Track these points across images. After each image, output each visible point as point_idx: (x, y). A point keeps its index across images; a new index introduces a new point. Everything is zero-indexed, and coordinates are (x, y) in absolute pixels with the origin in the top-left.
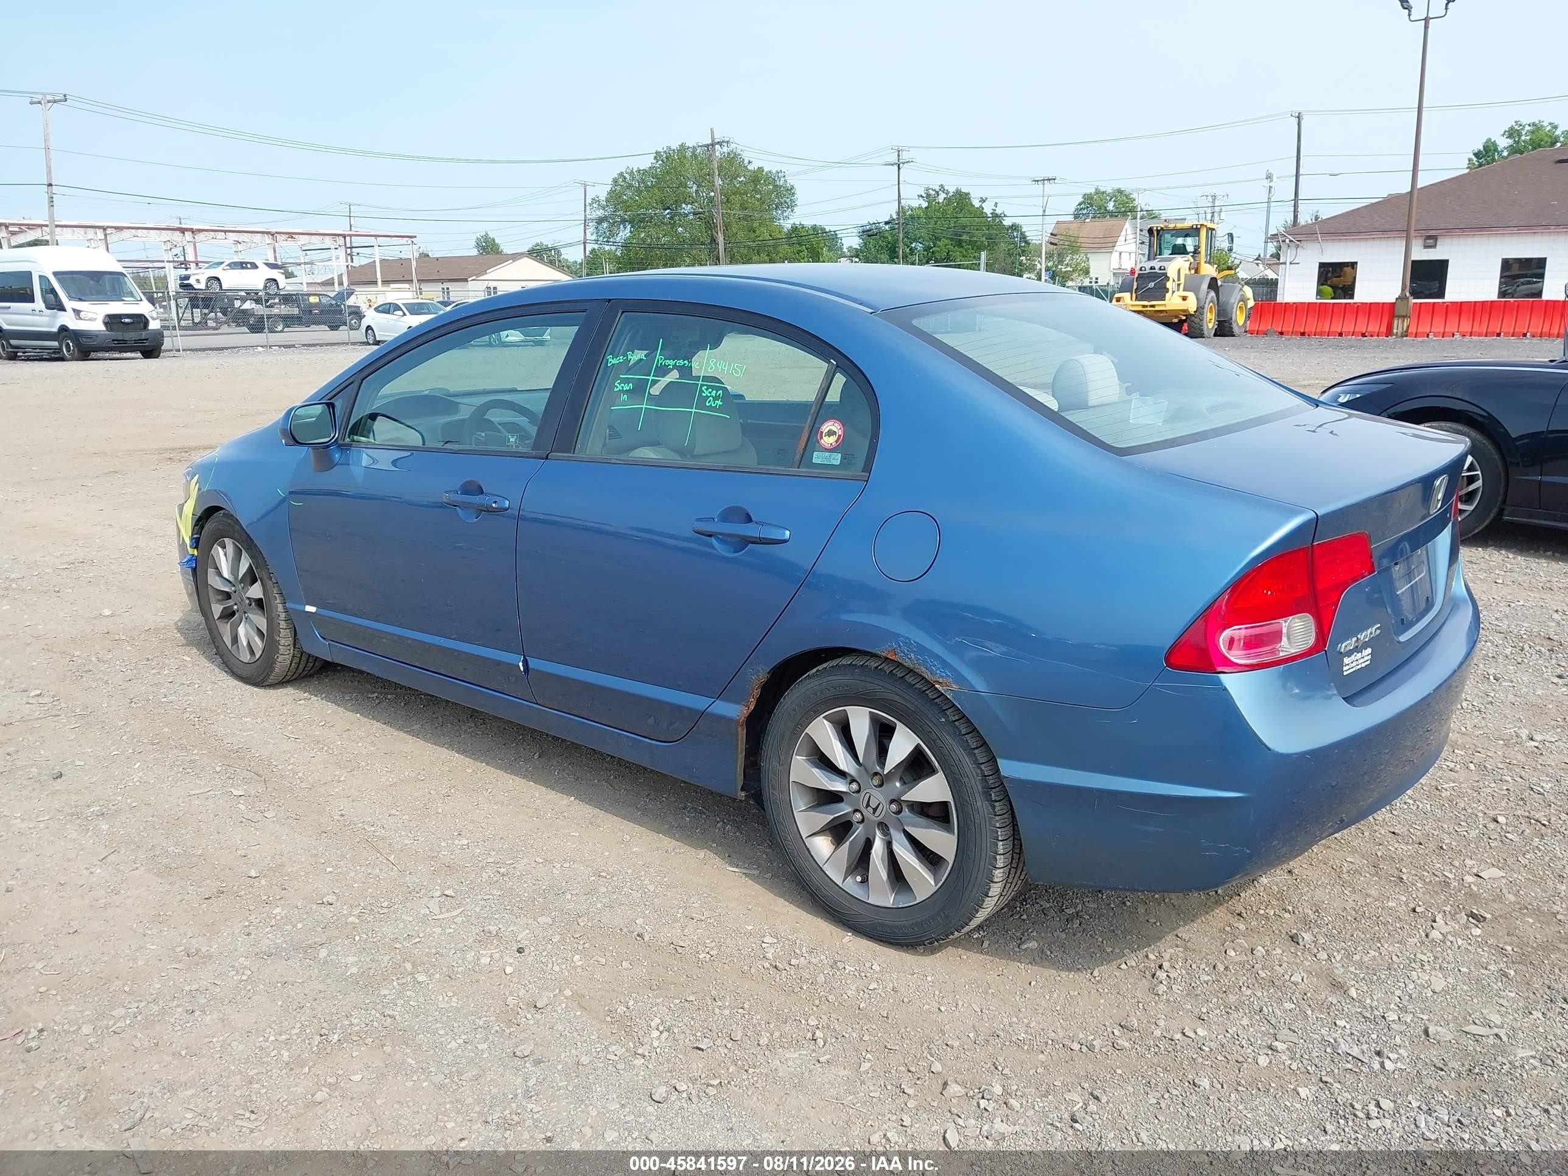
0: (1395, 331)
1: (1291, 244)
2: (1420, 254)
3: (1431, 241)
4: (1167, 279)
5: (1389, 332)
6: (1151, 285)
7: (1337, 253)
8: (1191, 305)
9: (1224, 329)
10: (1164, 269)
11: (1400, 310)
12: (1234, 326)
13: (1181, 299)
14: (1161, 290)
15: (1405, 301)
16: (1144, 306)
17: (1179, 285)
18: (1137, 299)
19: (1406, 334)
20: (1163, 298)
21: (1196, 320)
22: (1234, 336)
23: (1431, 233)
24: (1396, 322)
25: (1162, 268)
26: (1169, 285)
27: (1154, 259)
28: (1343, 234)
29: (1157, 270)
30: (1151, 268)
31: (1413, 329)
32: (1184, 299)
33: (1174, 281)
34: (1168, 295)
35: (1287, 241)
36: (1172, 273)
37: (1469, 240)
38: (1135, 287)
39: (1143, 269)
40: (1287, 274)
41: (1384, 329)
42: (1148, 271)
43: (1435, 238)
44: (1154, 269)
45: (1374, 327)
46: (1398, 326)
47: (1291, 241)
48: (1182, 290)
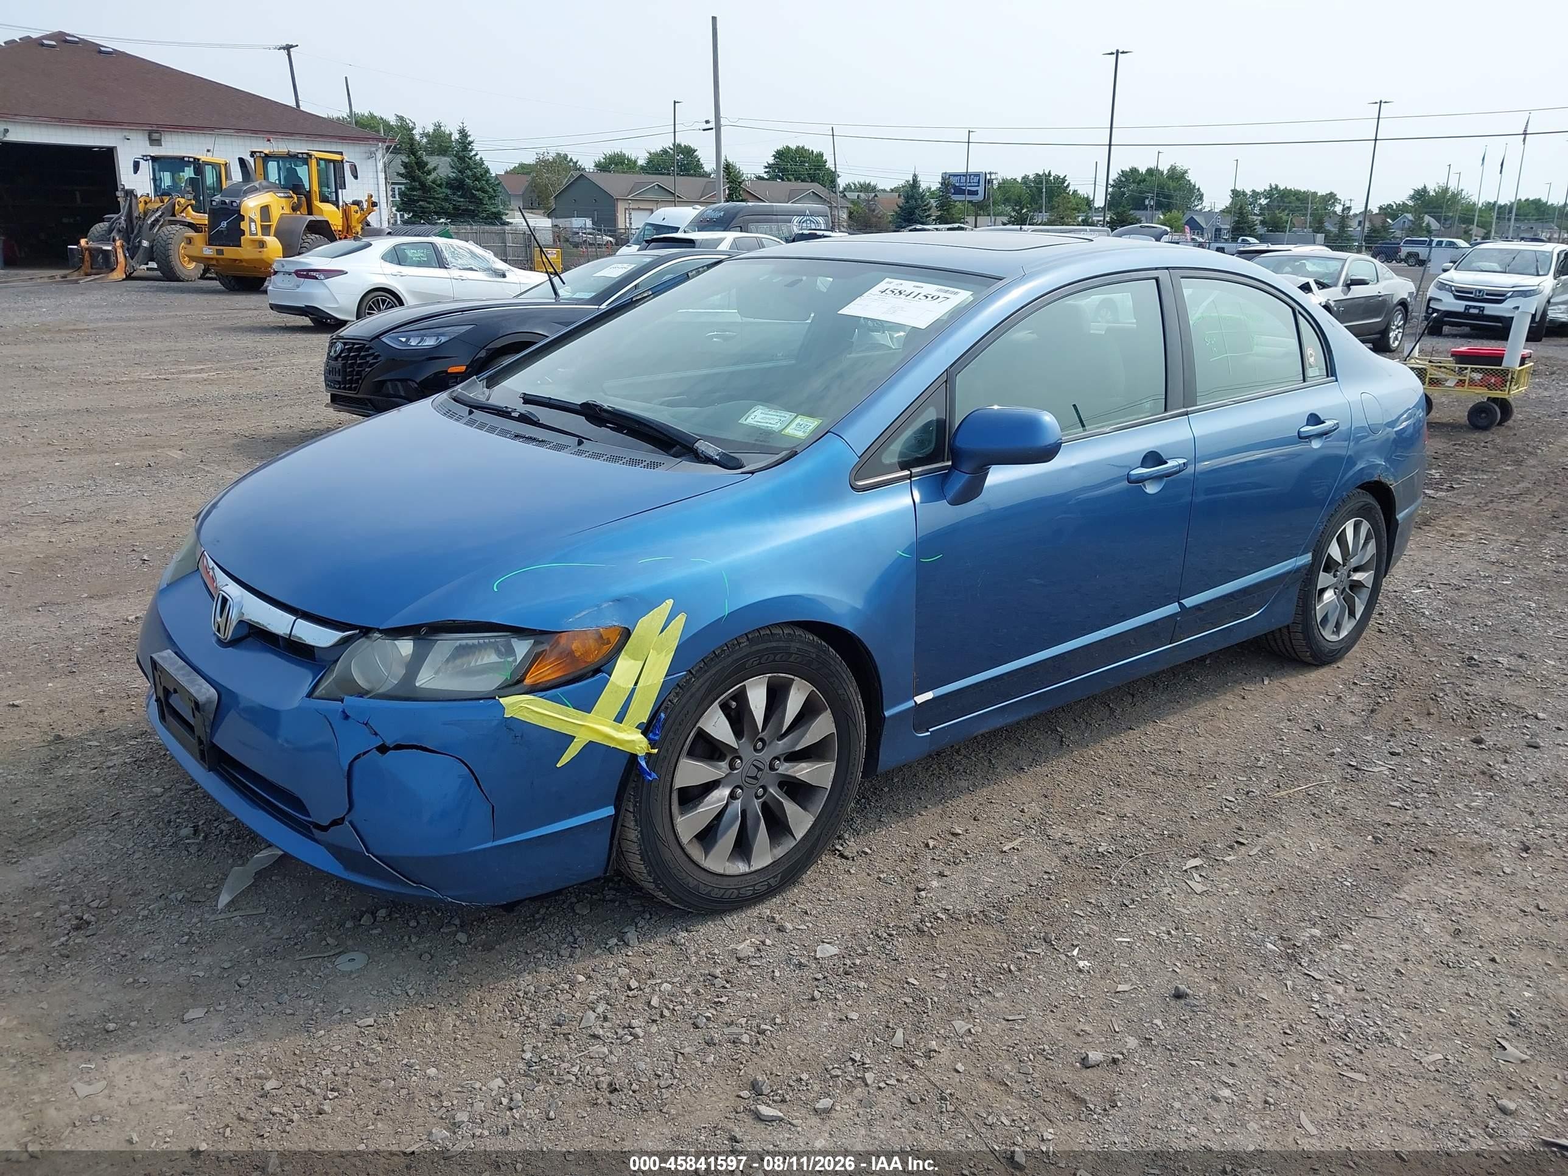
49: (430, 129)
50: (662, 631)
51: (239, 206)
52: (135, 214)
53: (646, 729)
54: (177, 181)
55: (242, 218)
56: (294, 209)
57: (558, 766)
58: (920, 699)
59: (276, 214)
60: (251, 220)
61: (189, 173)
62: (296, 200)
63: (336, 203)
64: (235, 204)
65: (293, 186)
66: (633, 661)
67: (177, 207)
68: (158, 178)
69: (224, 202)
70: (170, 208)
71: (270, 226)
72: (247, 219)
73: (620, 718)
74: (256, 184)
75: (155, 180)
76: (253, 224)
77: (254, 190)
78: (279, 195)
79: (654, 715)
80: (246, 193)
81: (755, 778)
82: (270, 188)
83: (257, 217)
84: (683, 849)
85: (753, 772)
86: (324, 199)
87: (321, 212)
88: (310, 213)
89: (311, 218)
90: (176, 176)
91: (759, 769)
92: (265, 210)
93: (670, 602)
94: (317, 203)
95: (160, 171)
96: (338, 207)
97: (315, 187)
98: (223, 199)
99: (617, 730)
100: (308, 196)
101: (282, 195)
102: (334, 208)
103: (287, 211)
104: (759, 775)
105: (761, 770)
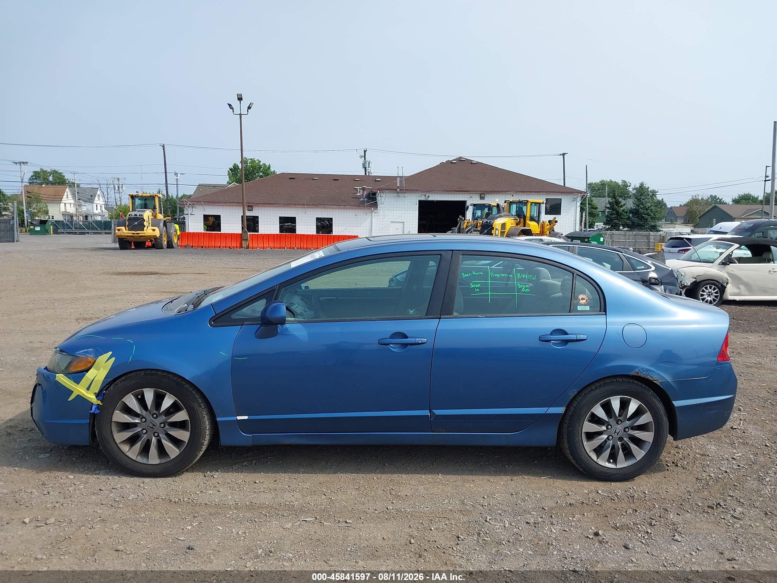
0: (243, 246)
1: (190, 206)
2: (249, 214)
3: (250, 207)
4: (144, 220)
5: (241, 247)
6: (136, 223)
7: (212, 211)
8: (157, 233)
9: (170, 245)
10: (142, 216)
11: (244, 237)
12: (173, 243)
13: (152, 231)
14: (141, 226)
15: (246, 233)
16: (133, 234)
17: (149, 223)
18: (129, 230)
19: (248, 247)
20: (143, 230)
21: (159, 241)
22: (173, 248)
23: (250, 205)
24: (243, 242)
25: (141, 215)
26: (145, 223)
27: (135, 211)
28: (214, 203)
29: (138, 216)
30: (135, 215)
31: (250, 245)
32: (154, 230)
33: (147, 222)
34: (145, 228)
35: (188, 204)
36: (146, 218)
37: (266, 208)
38: (127, 224)
39: (131, 215)
40: (189, 219)
41: (238, 245)
42: (133, 216)
43: (252, 207)
44: (137, 215)
45: (234, 244)
46: (244, 244)
47: (190, 204)
48: (151, 226)
49: (638, 186)
50: (106, 362)
51: (492, 224)
52: (462, 228)
53: (97, 395)
55: (493, 228)
56: (517, 224)
57: (69, 400)
58: (239, 418)
59: (508, 227)
60: (497, 229)
62: (518, 221)
63: (538, 222)
64: (491, 223)
66: (95, 370)
67: (479, 224)
68: (475, 213)
69: (487, 222)
70: (476, 225)
71: (504, 232)
72: (495, 229)
73: (88, 389)
74: (502, 214)
75: (473, 213)
76: (497, 231)
77: (501, 217)
78: (511, 218)
79: (101, 391)
80: (497, 218)
81: (152, 428)
82: (509, 215)
83: (499, 228)
84: (117, 445)
85: (152, 426)
86: (532, 219)
87: (529, 225)
88: (524, 226)
89: (524, 228)
90: (483, 212)
91: (154, 425)
92: (503, 225)
94: (528, 222)
95: (476, 210)
96: (538, 224)
98: (487, 221)
99: (87, 393)
101: (513, 218)
102: (536, 224)
103: (514, 225)
104: (154, 427)
105: (155, 426)
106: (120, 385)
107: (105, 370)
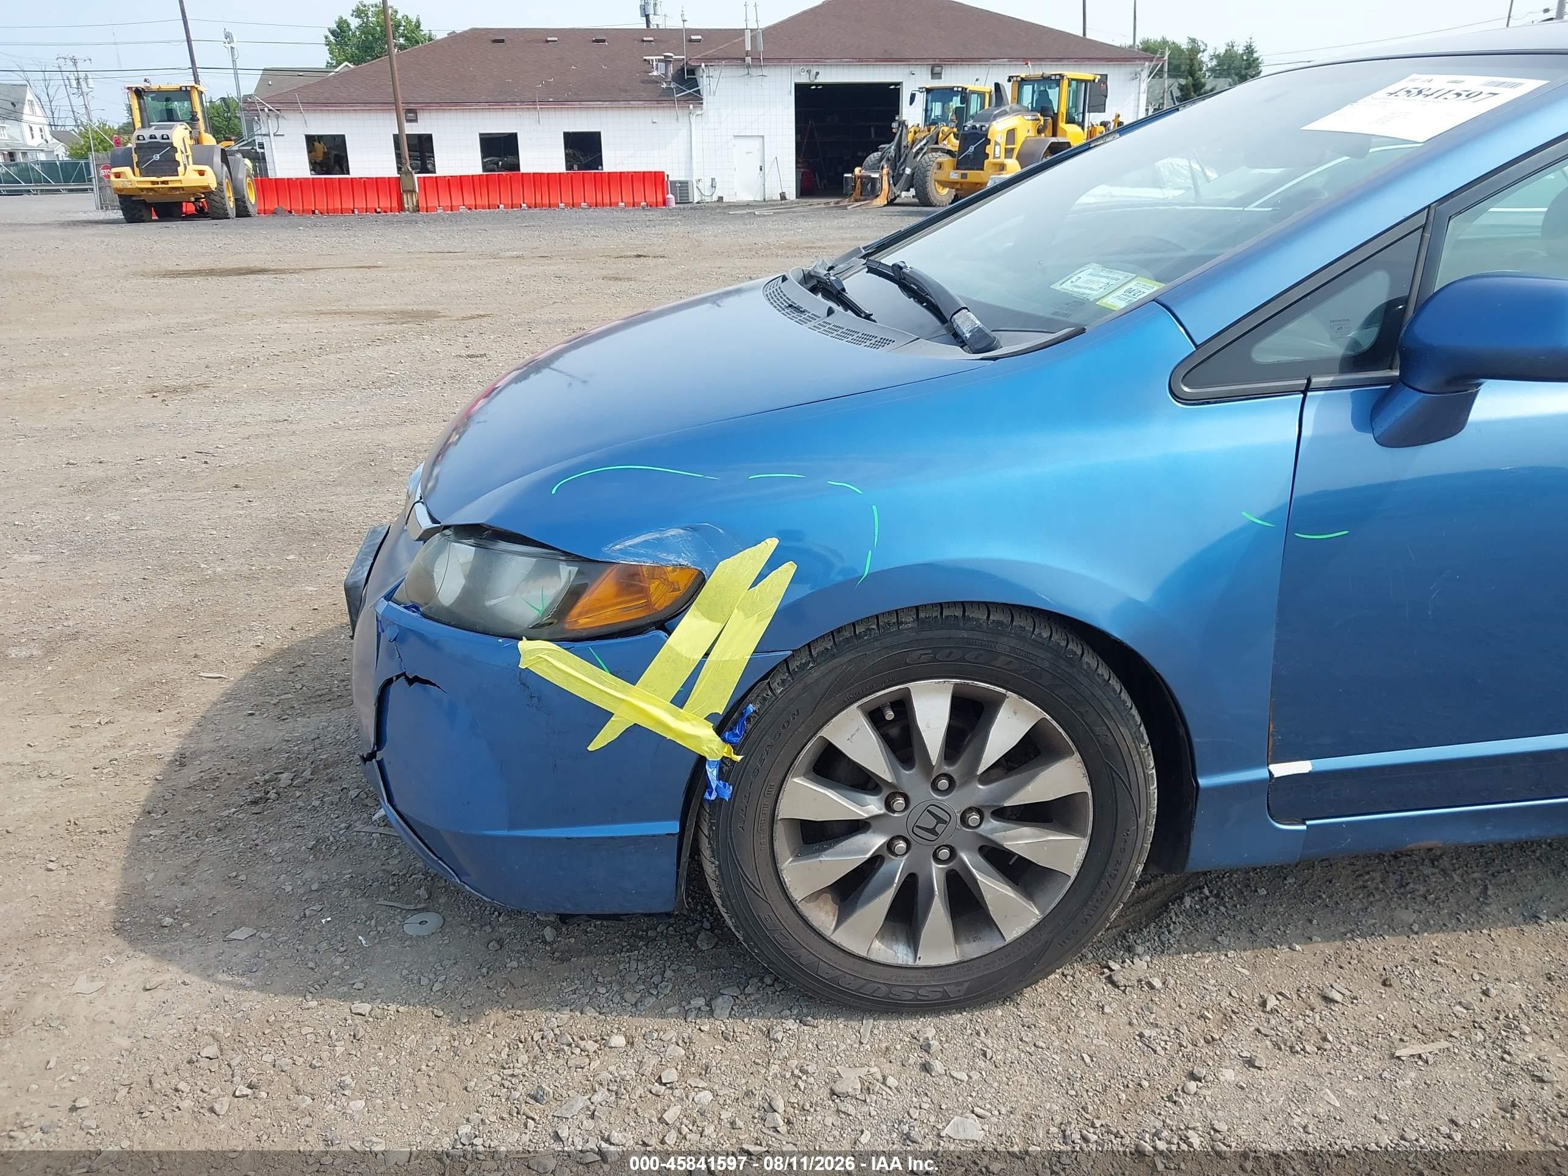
0: (406, 206)
1: (271, 114)
2: (411, 129)
3: (412, 114)
4: (175, 150)
5: (401, 208)
6: (157, 157)
7: (326, 125)
8: (210, 180)
9: (242, 211)
10: (168, 138)
11: (405, 184)
12: (249, 206)
13: (197, 174)
14: (169, 163)
15: (409, 176)
16: (153, 183)
17: (187, 157)
18: (142, 175)
19: (417, 209)
20: (175, 173)
21: (217, 198)
22: (249, 216)
23: (412, 106)
24: (405, 197)
25: (165, 137)
26: (178, 156)
27: (150, 126)
28: (325, 104)
29: (159, 140)
30: (151, 137)
31: (422, 204)
32: (202, 173)
33: (182, 153)
34: (181, 169)
35: (266, 109)
36: (177, 143)
37: (447, 115)
38: (135, 159)
39: (141, 138)
40: (273, 146)
41: (395, 205)
42: (148, 140)
43: (414, 111)
44: (156, 138)
45: (385, 203)
46: (409, 201)
47: (270, 110)
48: (194, 163)
50: (754, 584)
51: (987, 130)
52: (904, 144)
53: (722, 725)
54: (946, 110)
55: (988, 142)
56: (1039, 132)
57: (590, 748)
58: (1280, 770)
59: (1020, 138)
60: (997, 144)
61: (956, 102)
62: (1042, 123)
63: (1081, 125)
64: (984, 129)
65: (1043, 107)
67: (941, 135)
68: (929, 108)
69: (974, 127)
70: (935, 137)
71: (1013, 149)
72: (992, 143)
73: (680, 700)
74: (1007, 108)
75: (926, 110)
76: (997, 148)
77: (1004, 113)
78: (1027, 118)
79: (737, 705)
80: (995, 117)
81: (932, 831)
82: (1021, 111)
83: (1002, 140)
84: (794, 907)
85: (931, 822)
86: (1070, 120)
87: (1065, 133)
88: (1054, 135)
89: (1054, 140)
90: (946, 106)
91: (940, 820)
92: (1011, 134)
93: (772, 543)
94: (1062, 125)
95: (932, 102)
96: (1083, 129)
97: (1063, 110)
98: (974, 124)
99: (676, 716)
100: (1055, 118)
101: (1030, 118)
102: (1079, 129)
103: (1033, 133)
104: (940, 828)
105: (945, 822)
106: (816, 674)
107: (755, 618)
